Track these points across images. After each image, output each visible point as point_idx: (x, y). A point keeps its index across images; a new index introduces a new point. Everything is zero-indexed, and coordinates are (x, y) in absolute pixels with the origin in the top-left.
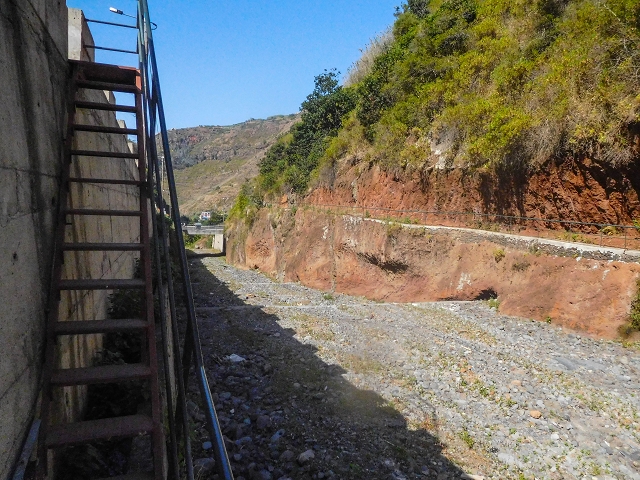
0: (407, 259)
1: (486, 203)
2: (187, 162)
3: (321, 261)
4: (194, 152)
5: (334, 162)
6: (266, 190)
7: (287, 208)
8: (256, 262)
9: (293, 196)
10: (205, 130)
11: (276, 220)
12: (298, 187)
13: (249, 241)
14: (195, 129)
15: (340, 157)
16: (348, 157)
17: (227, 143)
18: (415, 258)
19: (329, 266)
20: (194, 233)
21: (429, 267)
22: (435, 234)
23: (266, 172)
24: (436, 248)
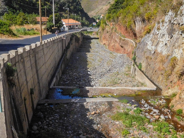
3: (113, 44)
5: (118, 17)
8: (105, 43)
9: (114, 23)
11: (108, 30)
13: (103, 36)
15: (120, 16)
18: (124, 45)
19: (114, 45)
20: (89, 31)
21: (126, 47)
22: (126, 40)
23: (109, 13)
24: (127, 43)
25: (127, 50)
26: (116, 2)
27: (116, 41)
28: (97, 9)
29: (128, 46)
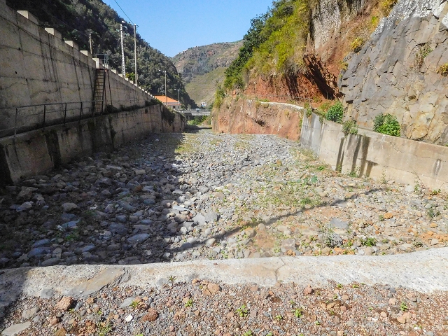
0: (263, 119)
1: (290, 91)
2: (206, 69)
3: (240, 124)
4: (211, 62)
5: (248, 71)
6: (227, 87)
7: (235, 97)
8: (223, 129)
9: (239, 91)
10: (218, 46)
11: (229, 104)
12: (241, 85)
13: (219, 118)
14: (211, 46)
15: (252, 68)
16: (254, 68)
17: (233, 54)
18: (266, 118)
19: (243, 126)
20: (195, 115)
21: (271, 122)
22: (272, 106)
23: (228, 76)
24: (273, 113)
25: (274, 127)
26: (242, 51)
27: (247, 116)
28: (208, 97)
29: (278, 119)
